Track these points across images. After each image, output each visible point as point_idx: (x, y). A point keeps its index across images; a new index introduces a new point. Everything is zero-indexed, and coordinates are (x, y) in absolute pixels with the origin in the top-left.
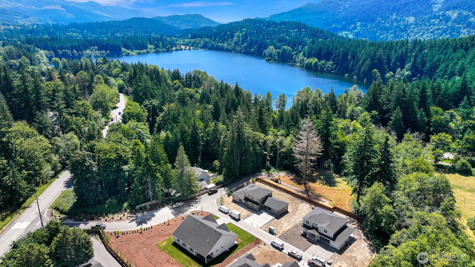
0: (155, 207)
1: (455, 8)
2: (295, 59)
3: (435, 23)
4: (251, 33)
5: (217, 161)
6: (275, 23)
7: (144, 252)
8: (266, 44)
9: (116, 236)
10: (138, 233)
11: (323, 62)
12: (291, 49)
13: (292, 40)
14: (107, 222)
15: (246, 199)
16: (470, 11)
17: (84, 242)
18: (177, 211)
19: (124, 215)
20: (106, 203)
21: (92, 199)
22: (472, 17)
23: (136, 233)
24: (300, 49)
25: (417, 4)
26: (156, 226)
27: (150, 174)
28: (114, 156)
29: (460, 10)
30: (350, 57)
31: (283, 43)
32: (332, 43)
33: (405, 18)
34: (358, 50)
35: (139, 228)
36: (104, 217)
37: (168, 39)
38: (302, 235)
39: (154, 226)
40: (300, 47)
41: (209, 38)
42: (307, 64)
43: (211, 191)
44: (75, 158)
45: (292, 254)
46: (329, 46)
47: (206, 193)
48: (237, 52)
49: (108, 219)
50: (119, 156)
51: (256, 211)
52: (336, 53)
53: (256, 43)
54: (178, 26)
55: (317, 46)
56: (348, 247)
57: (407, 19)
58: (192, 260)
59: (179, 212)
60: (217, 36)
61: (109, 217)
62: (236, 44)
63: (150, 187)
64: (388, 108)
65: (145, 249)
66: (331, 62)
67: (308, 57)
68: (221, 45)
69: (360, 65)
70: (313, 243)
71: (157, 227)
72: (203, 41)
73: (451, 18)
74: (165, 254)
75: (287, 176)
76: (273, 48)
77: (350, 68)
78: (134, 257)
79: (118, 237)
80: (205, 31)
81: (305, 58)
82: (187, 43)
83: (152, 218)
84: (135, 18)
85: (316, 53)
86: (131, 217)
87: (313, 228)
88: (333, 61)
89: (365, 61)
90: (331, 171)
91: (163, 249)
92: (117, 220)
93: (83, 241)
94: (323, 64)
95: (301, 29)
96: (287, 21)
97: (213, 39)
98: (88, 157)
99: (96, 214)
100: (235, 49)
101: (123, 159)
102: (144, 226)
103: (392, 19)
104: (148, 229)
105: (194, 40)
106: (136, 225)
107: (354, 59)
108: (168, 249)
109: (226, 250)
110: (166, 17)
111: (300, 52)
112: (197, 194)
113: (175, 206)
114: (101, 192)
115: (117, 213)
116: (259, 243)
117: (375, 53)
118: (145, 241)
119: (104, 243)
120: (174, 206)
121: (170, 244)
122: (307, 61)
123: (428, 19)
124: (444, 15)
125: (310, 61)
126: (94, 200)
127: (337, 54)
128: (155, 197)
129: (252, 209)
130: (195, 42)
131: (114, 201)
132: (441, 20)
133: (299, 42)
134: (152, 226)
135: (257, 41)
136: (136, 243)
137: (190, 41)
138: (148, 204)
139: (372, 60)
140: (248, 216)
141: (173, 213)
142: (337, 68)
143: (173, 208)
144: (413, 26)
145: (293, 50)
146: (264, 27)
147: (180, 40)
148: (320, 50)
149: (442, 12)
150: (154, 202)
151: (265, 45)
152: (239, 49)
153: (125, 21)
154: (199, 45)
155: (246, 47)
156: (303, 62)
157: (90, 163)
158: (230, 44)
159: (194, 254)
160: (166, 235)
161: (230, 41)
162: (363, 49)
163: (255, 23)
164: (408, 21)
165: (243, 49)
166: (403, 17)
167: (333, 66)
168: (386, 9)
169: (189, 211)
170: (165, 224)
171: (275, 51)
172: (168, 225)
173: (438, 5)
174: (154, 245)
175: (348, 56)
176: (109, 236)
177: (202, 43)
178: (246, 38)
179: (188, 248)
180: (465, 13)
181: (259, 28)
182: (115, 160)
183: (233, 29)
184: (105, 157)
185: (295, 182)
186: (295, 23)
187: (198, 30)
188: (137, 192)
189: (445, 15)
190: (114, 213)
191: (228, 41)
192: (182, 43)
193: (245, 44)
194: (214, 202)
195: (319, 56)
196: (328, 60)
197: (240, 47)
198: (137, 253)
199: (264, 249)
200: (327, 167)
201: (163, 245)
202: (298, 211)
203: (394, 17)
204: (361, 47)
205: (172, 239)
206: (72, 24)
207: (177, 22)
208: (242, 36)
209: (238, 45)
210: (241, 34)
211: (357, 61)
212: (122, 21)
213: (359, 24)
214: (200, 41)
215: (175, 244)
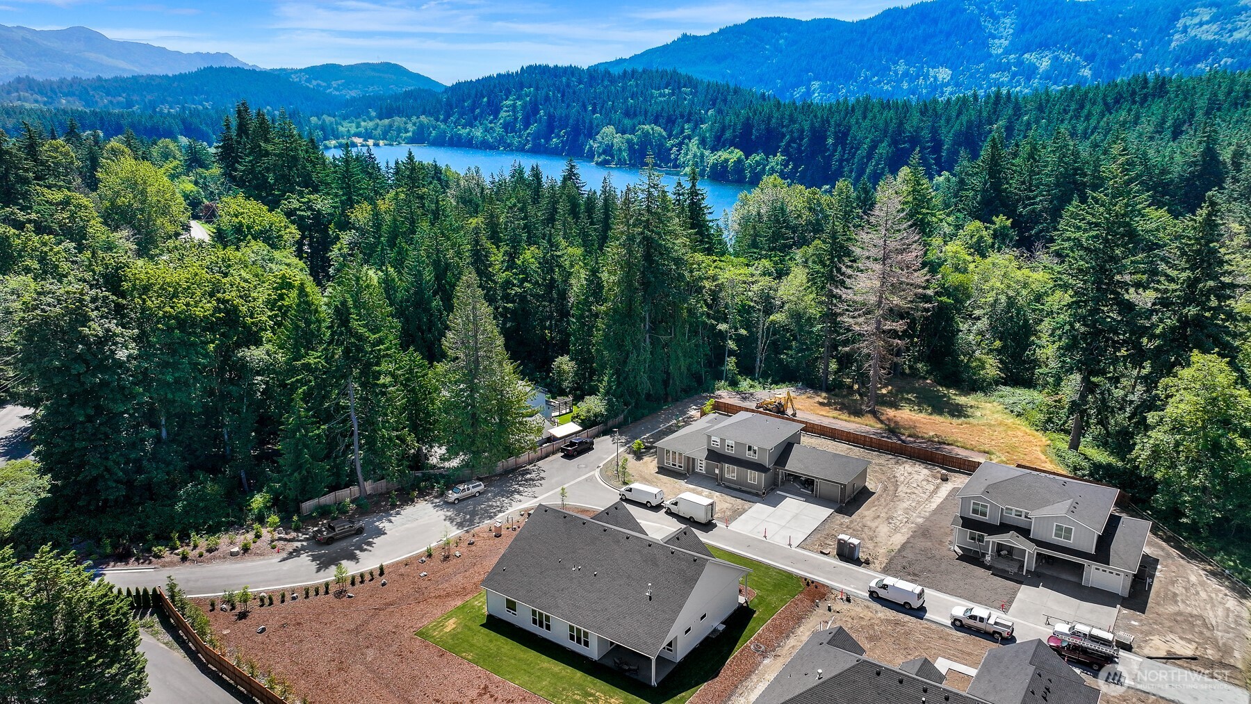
0: (377, 504)
1: (1043, 46)
2: (676, 159)
3: (1002, 82)
4: (547, 98)
5: (566, 358)
6: (609, 73)
7: (369, 667)
8: (591, 123)
9: (237, 611)
10: (331, 595)
11: (758, 158)
12: (664, 133)
13: (663, 109)
14: (187, 564)
15: (715, 456)
16: (1078, 53)
17: (96, 622)
18: (467, 512)
19: (258, 536)
20: (175, 499)
21: (118, 481)
22: (1085, 67)
23: (322, 595)
24: (687, 132)
25: (953, 38)
26: (396, 565)
27: (356, 372)
28: (205, 308)
29: (1054, 52)
30: (830, 141)
31: (642, 119)
32: (778, 109)
33: (928, 71)
34: (853, 121)
35: (330, 575)
36: (173, 548)
37: (314, 119)
38: (961, 558)
39: (389, 566)
40: (686, 126)
41: (431, 114)
42: (714, 166)
43: (572, 444)
44: (39, 312)
45: (971, 622)
46: (770, 117)
47: (554, 453)
48: (512, 150)
49: (193, 554)
50: (227, 312)
51: (757, 495)
52: (792, 132)
53: (564, 123)
54: (337, 93)
55: (738, 117)
56: (1150, 586)
57: (932, 72)
58: (590, 678)
59: (473, 514)
60: (451, 109)
61: (195, 547)
62: (509, 127)
63: (355, 428)
64: (1033, 211)
65: (371, 654)
66: (780, 157)
67: (714, 149)
68: (463, 132)
69: (863, 157)
70: (1021, 583)
71: (403, 570)
72: (414, 124)
73: (1037, 68)
74: (466, 666)
75: (803, 397)
76: (614, 131)
77: (834, 168)
78: (333, 689)
79: (243, 616)
80: (415, 100)
81: (707, 153)
82: (366, 129)
83: (375, 540)
84: (211, 67)
85: (735, 137)
86: (285, 540)
87: (1004, 528)
88: (785, 152)
89: (874, 147)
90: (928, 381)
91: (452, 647)
92: (232, 554)
93: (90, 619)
94: (758, 163)
95: (679, 88)
96: (640, 70)
97: (442, 117)
98: (97, 308)
99: (139, 537)
100: (505, 142)
101: (245, 325)
102: (350, 569)
103: (896, 73)
104: (367, 577)
105: (386, 121)
106: (314, 566)
107: (844, 145)
108: (472, 645)
109: (715, 630)
110: (301, 71)
111: (690, 138)
112: (524, 457)
113: (456, 496)
114: (154, 456)
115: (227, 531)
116: (823, 597)
117: (901, 124)
118: (365, 623)
119: (183, 644)
120: (452, 496)
121: (476, 626)
122: (712, 158)
123: (984, 73)
124: (1020, 63)
125: (722, 158)
126: (129, 484)
127: (796, 135)
128: (374, 468)
129: (740, 490)
130: (391, 126)
131: (211, 488)
132: (1014, 75)
133: (682, 116)
134: (381, 568)
135: (567, 117)
136: (328, 632)
137: (378, 125)
138: (346, 495)
139: (895, 142)
140: (737, 513)
141: (451, 520)
142: (797, 172)
143: (447, 503)
144: (949, 89)
145: (670, 136)
146: (582, 86)
147: (345, 124)
148: (747, 126)
149: (1013, 56)
150: (369, 486)
151: (591, 127)
152: (516, 141)
153: (181, 77)
154: (404, 135)
155: (536, 136)
156: (702, 161)
157: (108, 330)
158: (491, 128)
159: (593, 652)
160: (448, 595)
161: (491, 123)
162: (865, 117)
163: (556, 76)
164: (936, 78)
165: (528, 141)
166: (923, 68)
167: (786, 166)
168: (880, 50)
169: (511, 510)
170: (430, 556)
171: (618, 140)
172: (446, 558)
173: (1002, 41)
174: (407, 634)
175: (825, 138)
176: (205, 616)
177: (410, 127)
178: (535, 111)
179: (559, 632)
180: (1067, 58)
181: (568, 85)
182: (210, 326)
183: (497, 90)
184: (168, 309)
185: (836, 409)
186: (663, 74)
187: (396, 98)
188: (306, 446)
189: (1022, 63)
190: (213, 531)
191: (485, 122)
192: (353, 130)
193: (533, 128)
194: (592, 479)
195: (746, 143)
196: (770, 151)
197: (520, 137)
198: (340, 669)
199: (853, 613)
200: (907, 371)
201: (447, 630)
202: (902, 488)
203: (901, 67)
204: (858, 114)
205: (480, 608)
206: (19, 80)
207: (334, 84)
208: (524, 107)
209: (513, 130)
210: (519, 103)
211: (852, 148)
212: (175, 76)
213: (816, 85)
214: (406, 123)
215: (494, 623)
